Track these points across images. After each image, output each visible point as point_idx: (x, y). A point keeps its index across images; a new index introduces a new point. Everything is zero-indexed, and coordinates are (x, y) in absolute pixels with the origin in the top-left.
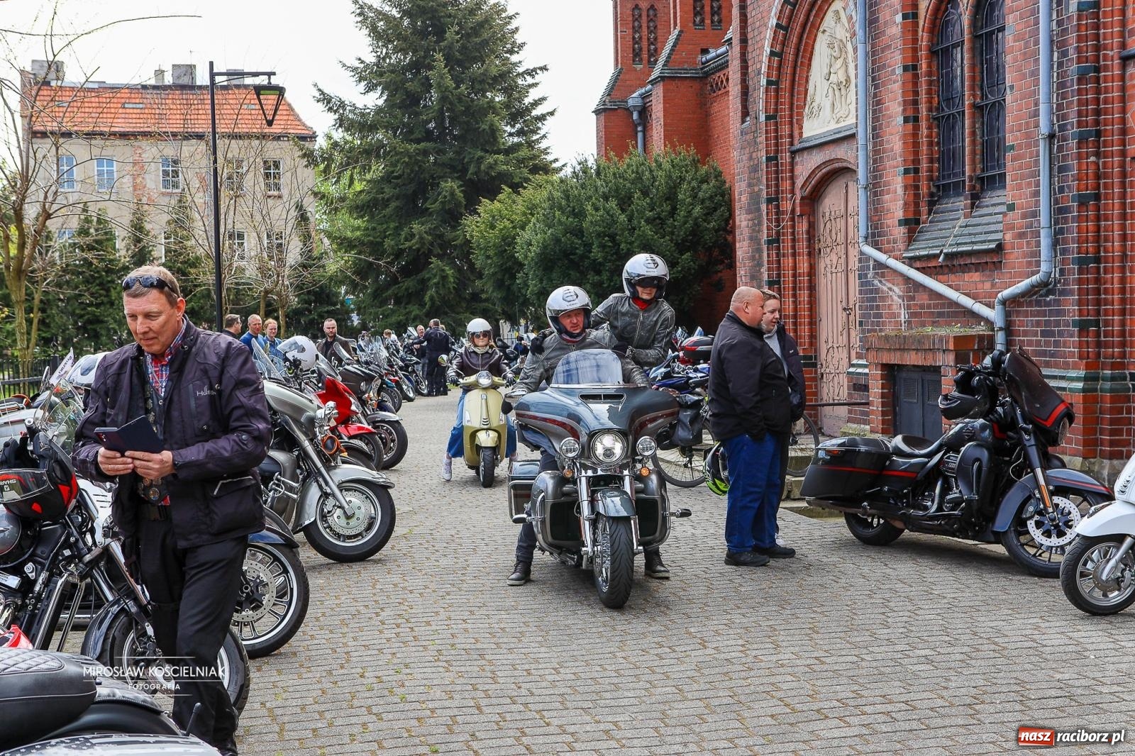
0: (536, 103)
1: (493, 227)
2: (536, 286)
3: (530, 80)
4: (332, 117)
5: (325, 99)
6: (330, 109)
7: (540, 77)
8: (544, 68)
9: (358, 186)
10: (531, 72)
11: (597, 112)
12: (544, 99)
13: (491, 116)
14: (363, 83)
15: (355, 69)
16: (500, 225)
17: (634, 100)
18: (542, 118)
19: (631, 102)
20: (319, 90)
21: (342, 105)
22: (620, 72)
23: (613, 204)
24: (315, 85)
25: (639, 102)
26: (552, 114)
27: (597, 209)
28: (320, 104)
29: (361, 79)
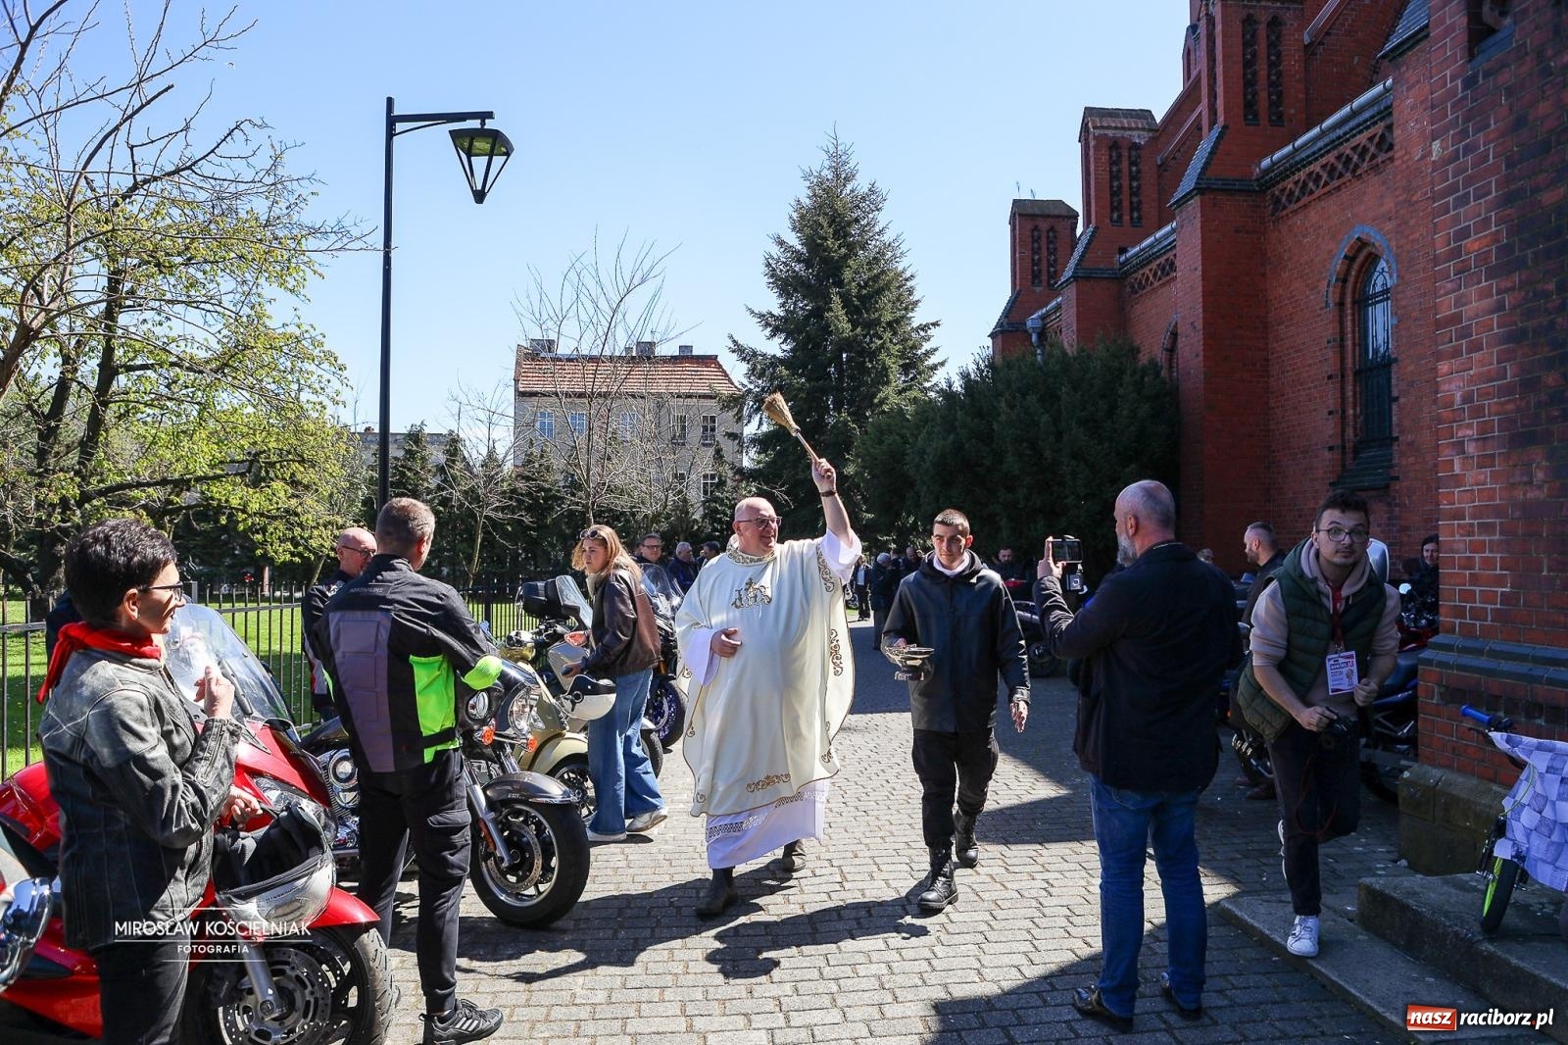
0: (928, 354)
1: (881, 442)
2: (929, 504)
3: (922, 333)
4: (744, 367)
5: (739, 349)
6: (744, 359)
7: (932, 331)
8: (935, 324)
9: (765, 428)
10: (924, 328)
11: (992, 336)
12: (936, 350)
13: (883, 356)
14: (769, 329)
15: (761, 316)
16: (889, 439)
17: (1032, 321)
18: (934, 368)
19: (1029, 324)
20: (734, 341)
21: (755, 354)
22: (1019, 294)
23: (1032, 399)
24: (731, 337)
25: (1039, 324)
26: (942, 364)
27: (1012, 407)
28: (735, 355)
29: (767, 325)
